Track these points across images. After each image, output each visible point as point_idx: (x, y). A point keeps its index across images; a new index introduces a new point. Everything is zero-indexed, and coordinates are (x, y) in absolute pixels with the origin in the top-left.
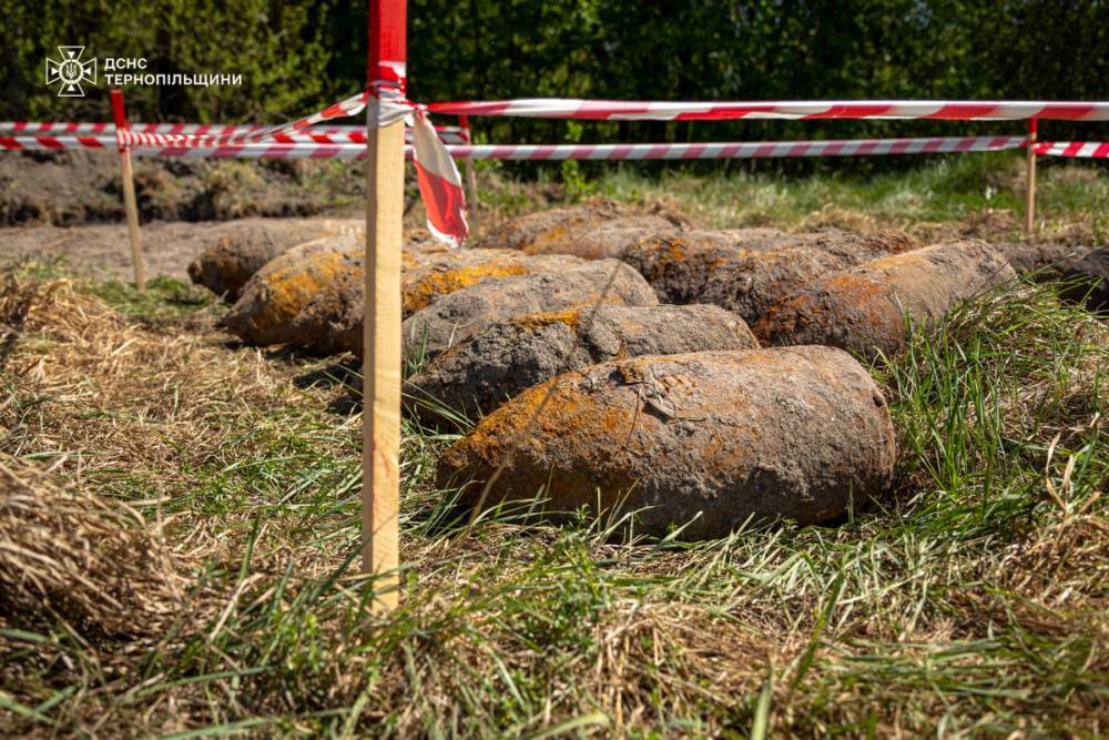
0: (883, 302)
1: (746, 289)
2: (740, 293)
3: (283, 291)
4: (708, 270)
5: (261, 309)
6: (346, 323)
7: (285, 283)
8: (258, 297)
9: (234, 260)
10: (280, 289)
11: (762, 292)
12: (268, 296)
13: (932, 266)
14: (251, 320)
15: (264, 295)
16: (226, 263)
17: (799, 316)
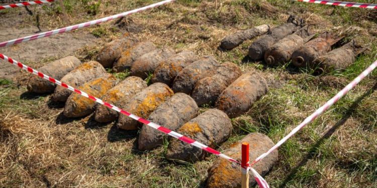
0: (245, 97)
1: (208, 90)
2: (207, 92)
3: (79, 103)
4: (189, 78)
5: (75, 109)
6: (121, 123)
7: (79, 100)
8: (73, 106)
9: (42, 83)
10: (78, 102)
11: (212, 91)
12: (76, 105)
13: (251, 84)
14: (73, 113)
15: (75, 105)
16: (40, 84)
17: (230, 104)
